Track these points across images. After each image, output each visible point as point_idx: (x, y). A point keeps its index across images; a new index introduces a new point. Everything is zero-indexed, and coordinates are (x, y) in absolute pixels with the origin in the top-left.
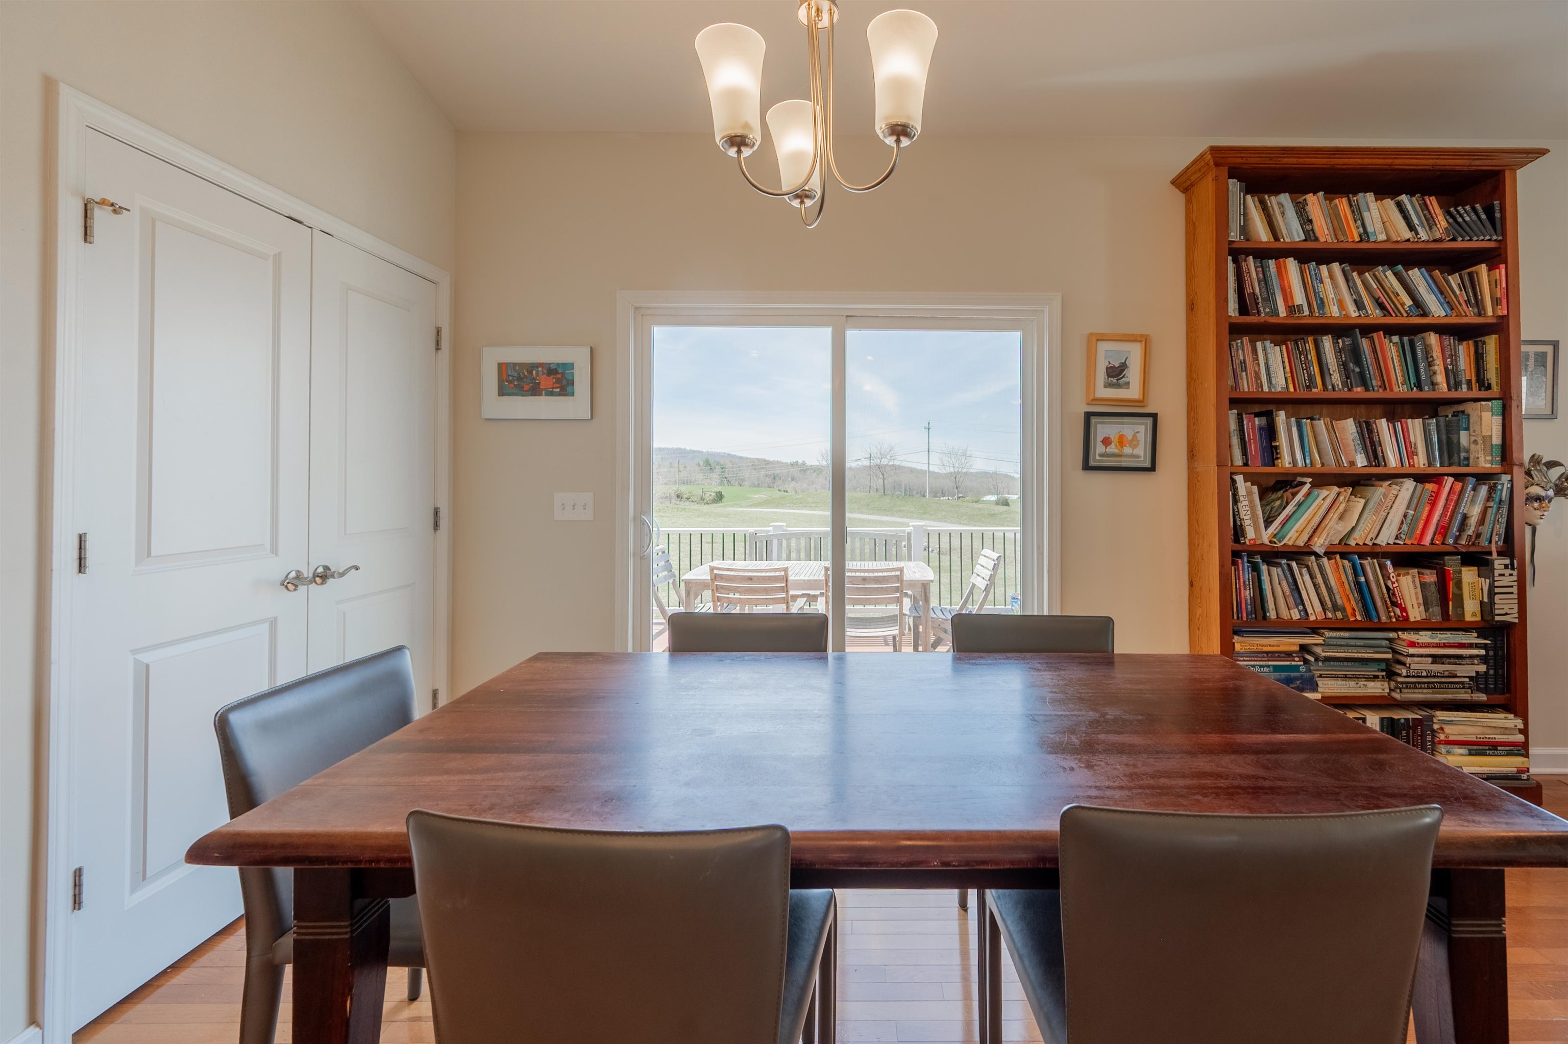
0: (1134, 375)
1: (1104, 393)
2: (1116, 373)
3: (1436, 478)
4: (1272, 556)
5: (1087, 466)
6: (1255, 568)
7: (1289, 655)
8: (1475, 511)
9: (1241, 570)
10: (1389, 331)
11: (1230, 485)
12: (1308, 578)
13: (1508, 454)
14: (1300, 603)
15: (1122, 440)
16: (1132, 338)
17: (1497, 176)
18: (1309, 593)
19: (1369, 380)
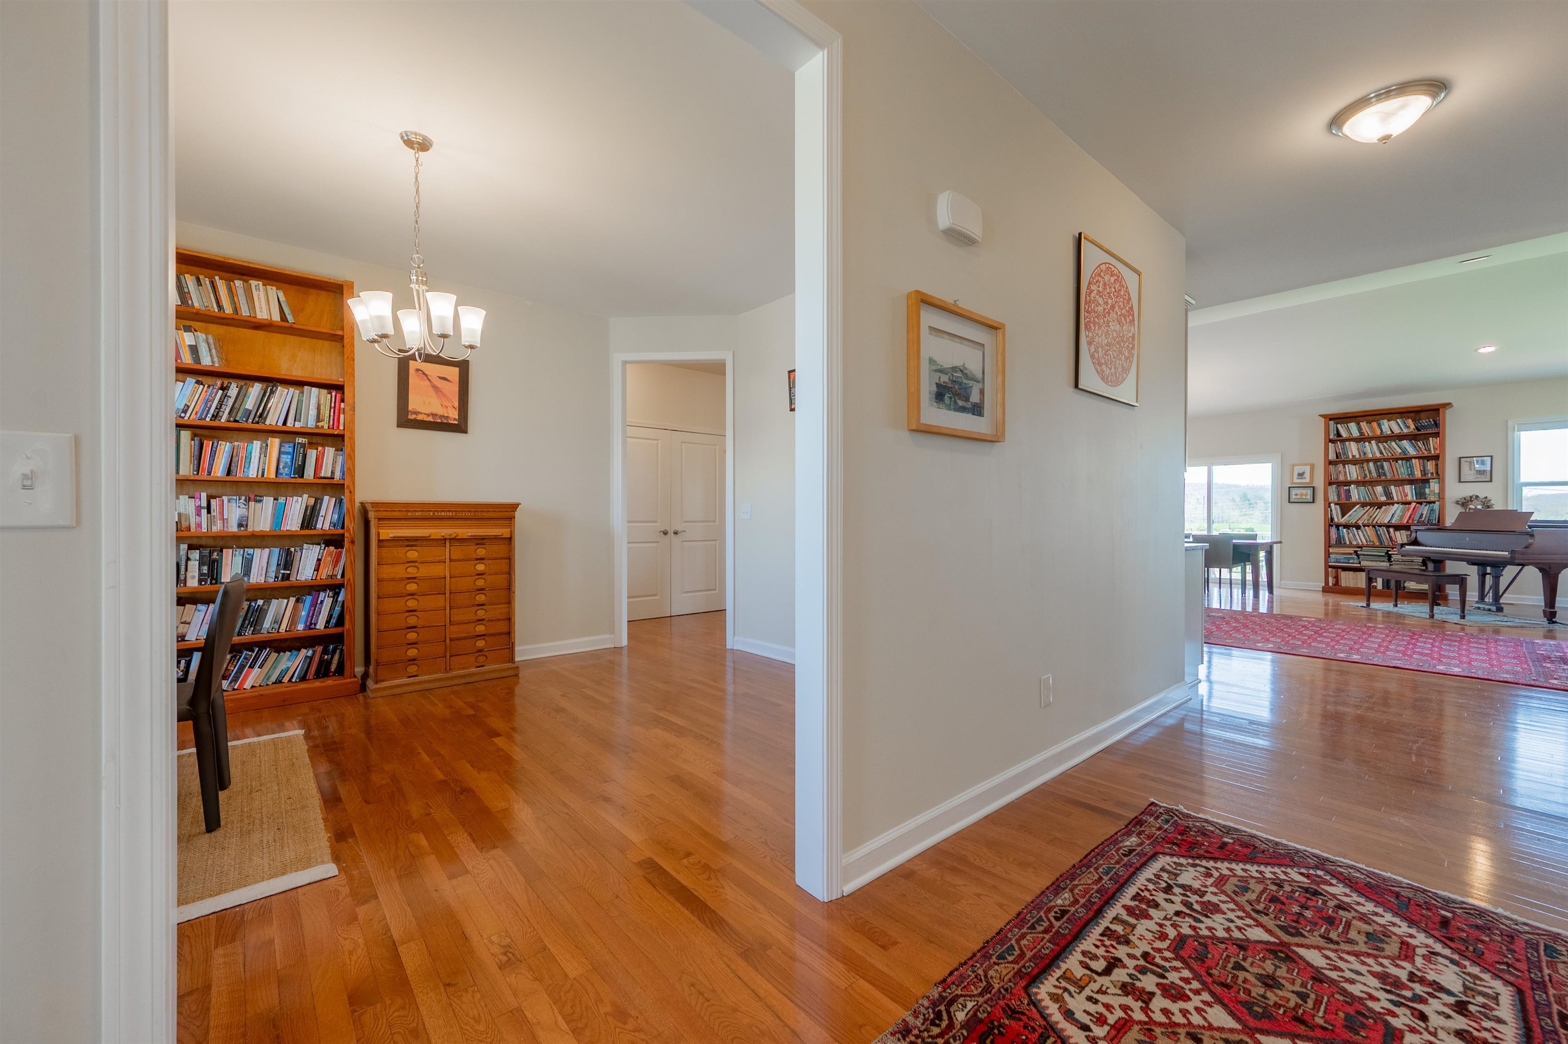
0: (1307, 475)
1: (1296, 480)
2: (1301, 475)
3: (1409, 503)
4: (1347, 526)
5: (1289, 502)
6: (1338, 529)
7: (1351, 554)
8: (1425, 513)
9: (1333, 530)
10: (1396, 460)
11: (1330, 506)
12: (1360, 533)
13: (1441, 496)
14: (1356, 539)
15: (1302, 494)
16: (1306, 465)
17: (1438, 410)
18: (1360, 537)
19: (1388, 474)
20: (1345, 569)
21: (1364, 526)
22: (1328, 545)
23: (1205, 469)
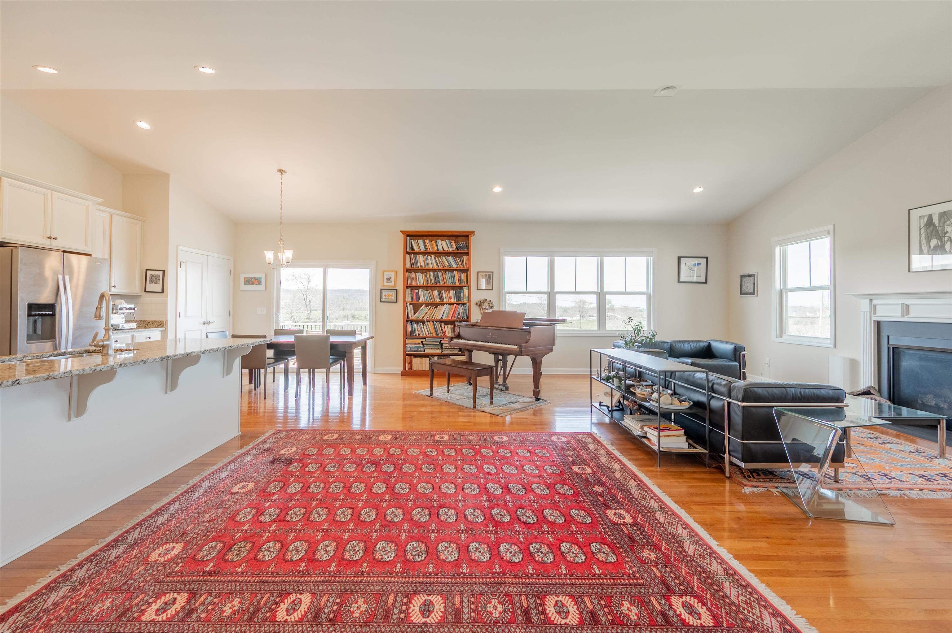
0: (393, 280)
1: (385, 284)
2: (389, 279)
3: (452, 304)
4: (417, 322)
5: (381, 302)
6: (412, 324)
7: (419, 344)
8: (461, 311)
9: (409, 325)
10: (445, 271)
11: (406, 306)
12: (425, 327)
13: (469, 299)
14: (422, 332)
15: (389, 295)
16: (392, 271)
17: (467, 236)
18: (425, 330)
19: (441, 282)
20: (416, 356)
21: (427, 322)
22: (406, 337)
23: (321, 270)
